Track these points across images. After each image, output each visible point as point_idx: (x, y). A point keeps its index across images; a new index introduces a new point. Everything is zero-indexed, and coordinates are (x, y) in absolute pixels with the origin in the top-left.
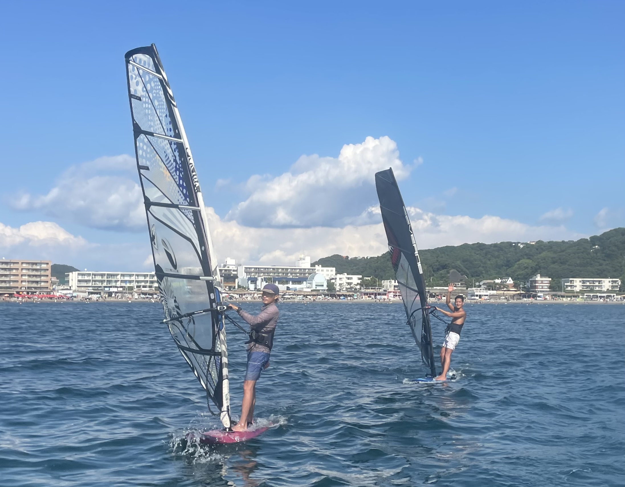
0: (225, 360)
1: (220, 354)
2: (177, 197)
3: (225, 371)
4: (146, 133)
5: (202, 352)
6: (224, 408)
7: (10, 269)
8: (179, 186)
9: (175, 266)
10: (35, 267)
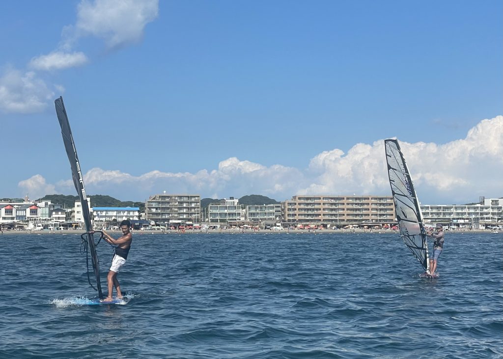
0: (427, 251)
1: (425, 249)
2: (407, 193)
3: (428, 255)
4: (393, 169)
5: (418, 248)
6: (428, 268)
7: (362, 204)
8: (408, 189)
9: (406, 217)
10: (382, 202)
